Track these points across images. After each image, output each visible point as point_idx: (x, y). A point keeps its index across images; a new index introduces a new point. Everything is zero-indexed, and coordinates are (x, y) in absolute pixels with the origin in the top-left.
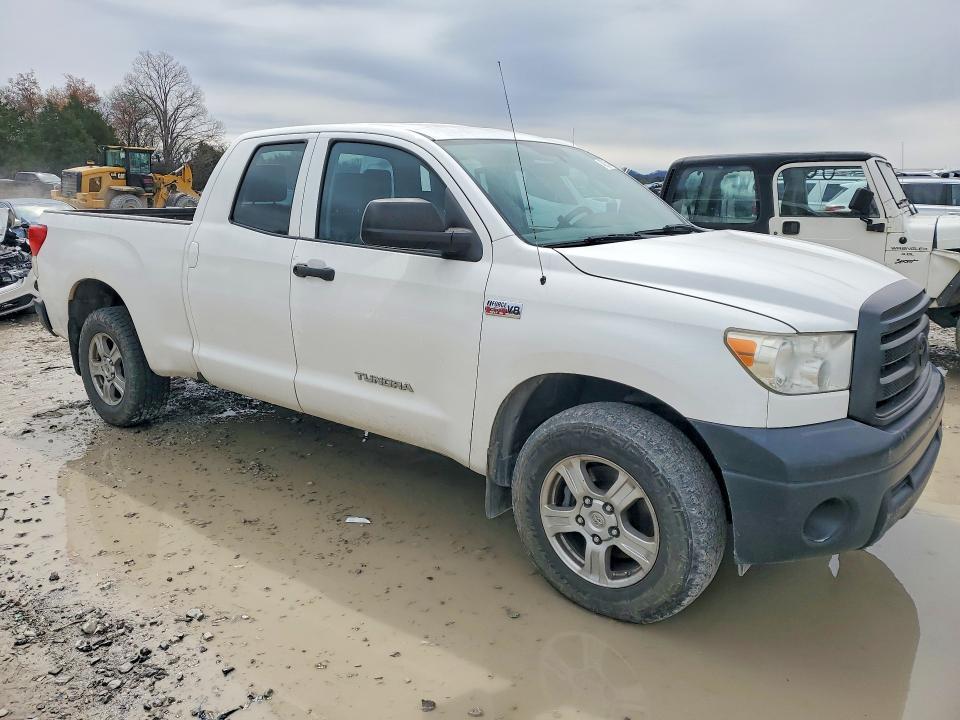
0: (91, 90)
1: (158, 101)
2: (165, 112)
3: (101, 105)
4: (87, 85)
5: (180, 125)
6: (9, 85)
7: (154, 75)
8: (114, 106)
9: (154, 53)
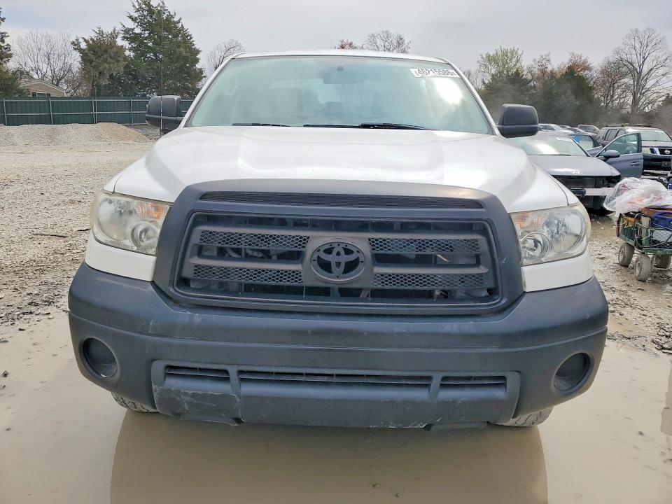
0: (585, 62)
1: (636, 66)
2: (640, 73)
3: (593, 72)
4: (583, 58)
5: (650, 83)
6: (533, 63)
7: (638, 46)
8: (603, 72)
9: (641, 29)
